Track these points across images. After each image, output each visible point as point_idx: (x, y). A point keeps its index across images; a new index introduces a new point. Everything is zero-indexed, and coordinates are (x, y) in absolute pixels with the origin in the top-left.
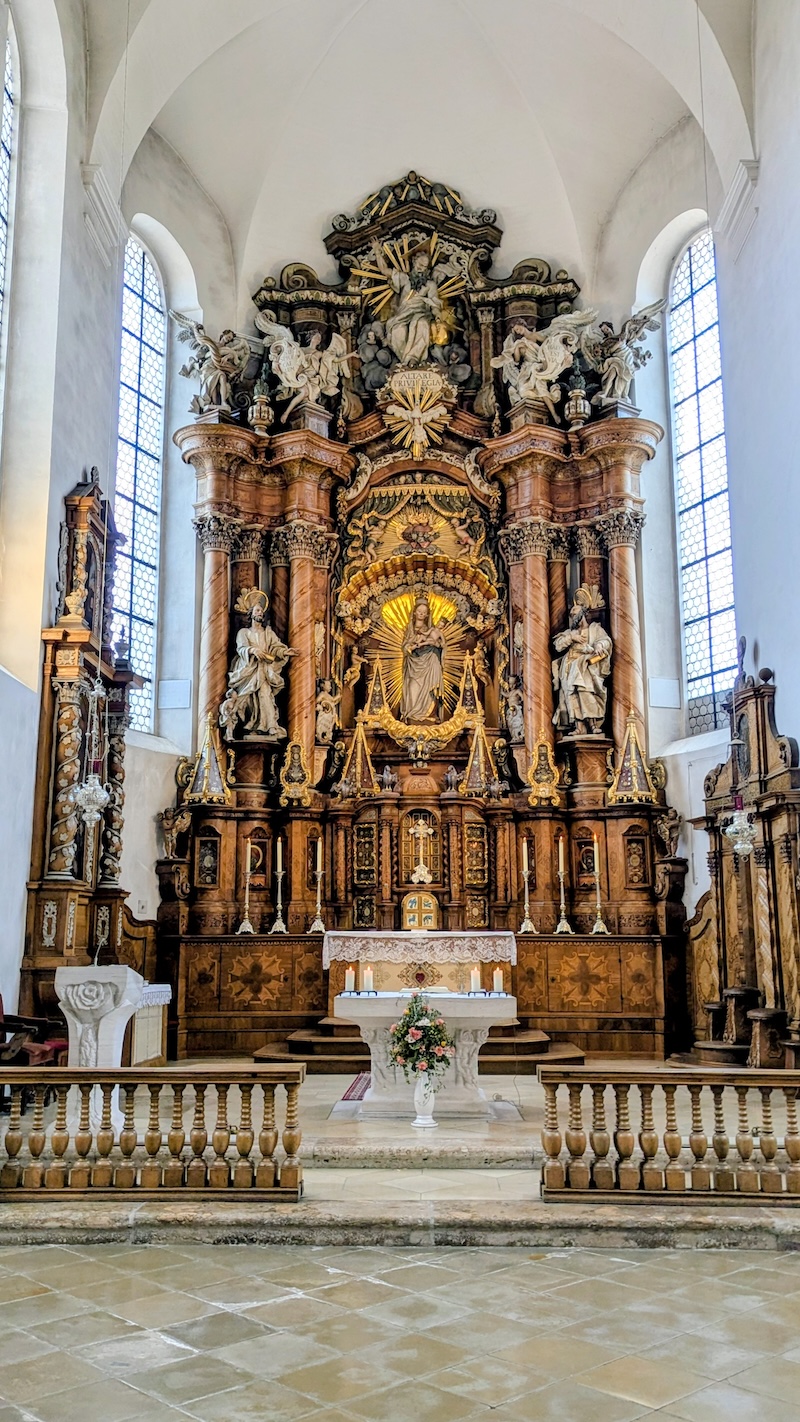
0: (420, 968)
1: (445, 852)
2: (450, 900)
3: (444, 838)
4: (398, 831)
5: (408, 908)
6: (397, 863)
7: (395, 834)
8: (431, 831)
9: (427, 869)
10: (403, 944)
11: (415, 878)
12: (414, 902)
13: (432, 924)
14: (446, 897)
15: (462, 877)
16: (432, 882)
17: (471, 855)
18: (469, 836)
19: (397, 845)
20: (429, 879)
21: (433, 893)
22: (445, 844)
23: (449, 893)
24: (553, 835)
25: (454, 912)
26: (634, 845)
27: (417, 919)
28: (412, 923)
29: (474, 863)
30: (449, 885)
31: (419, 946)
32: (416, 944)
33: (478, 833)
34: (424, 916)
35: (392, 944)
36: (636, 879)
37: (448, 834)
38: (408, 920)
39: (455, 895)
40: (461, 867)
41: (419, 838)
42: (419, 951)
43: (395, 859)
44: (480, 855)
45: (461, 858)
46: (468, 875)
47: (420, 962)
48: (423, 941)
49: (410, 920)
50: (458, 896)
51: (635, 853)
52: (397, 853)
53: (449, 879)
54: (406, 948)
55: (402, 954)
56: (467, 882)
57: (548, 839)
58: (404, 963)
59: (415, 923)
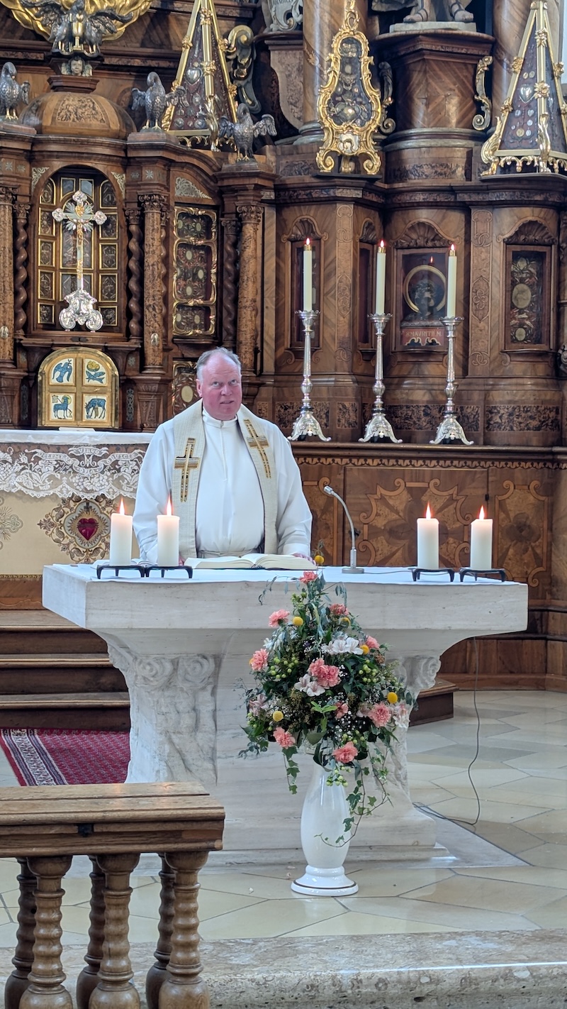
0: (88, 508)
1: (133, 265)
2: (142, 366)
3: (130, 235)
4: (31, 213)
5: (54, 381)
6: (27, 283)
7: (22, 221)
8: (100, 218)
9: (93, 301)
10: (53, 457)
11: (66, 318)
12: (67, 368)
13: (104, 416)
14: (133, 361)
15: (166, 321)
16: (103, 329)
17: (184, 276)
18: (180, 233)
19: (27, 243)
20: (96, 321)
21: (106, 350)
22: (134, 246)
23: (141, 353)
24: (358, 237)
25: (149, 393)
26: (522, 264)
27: (71, 406)
28: (61, 413)
29: (189, 291)
30: (141, 335)
31: (88, 461)
32: (81, 458)
33: (199, 228)
34: (87, 399)
35: (29, 455)
36: (521, 334)
37: (142, 226)
38: (52, 406)
39: (153, 357)
40: (166, 299)
41: (75, 233)
42: (87, 472)
43: (23, 276)
44: (201, 274)
45: (166, 279)
46: (176, 318)
47: (89, 496)
48: (97, 452)
49: (57, 408)
50: (159, 360)
51: (522, 281)
52: (26, 263)
53: (141, 323)
54: (59, 466)
55: (51, 477)
56: (173, 332)
57: (350, 245)
58: (54, 497)
59: (68, 415)
